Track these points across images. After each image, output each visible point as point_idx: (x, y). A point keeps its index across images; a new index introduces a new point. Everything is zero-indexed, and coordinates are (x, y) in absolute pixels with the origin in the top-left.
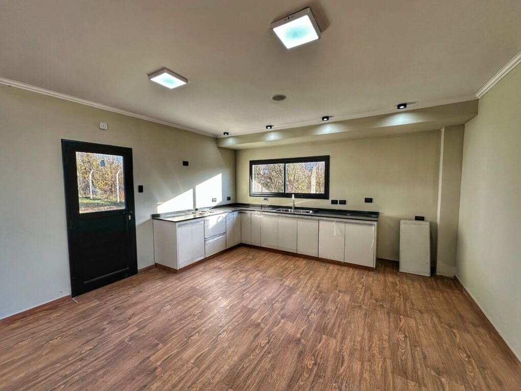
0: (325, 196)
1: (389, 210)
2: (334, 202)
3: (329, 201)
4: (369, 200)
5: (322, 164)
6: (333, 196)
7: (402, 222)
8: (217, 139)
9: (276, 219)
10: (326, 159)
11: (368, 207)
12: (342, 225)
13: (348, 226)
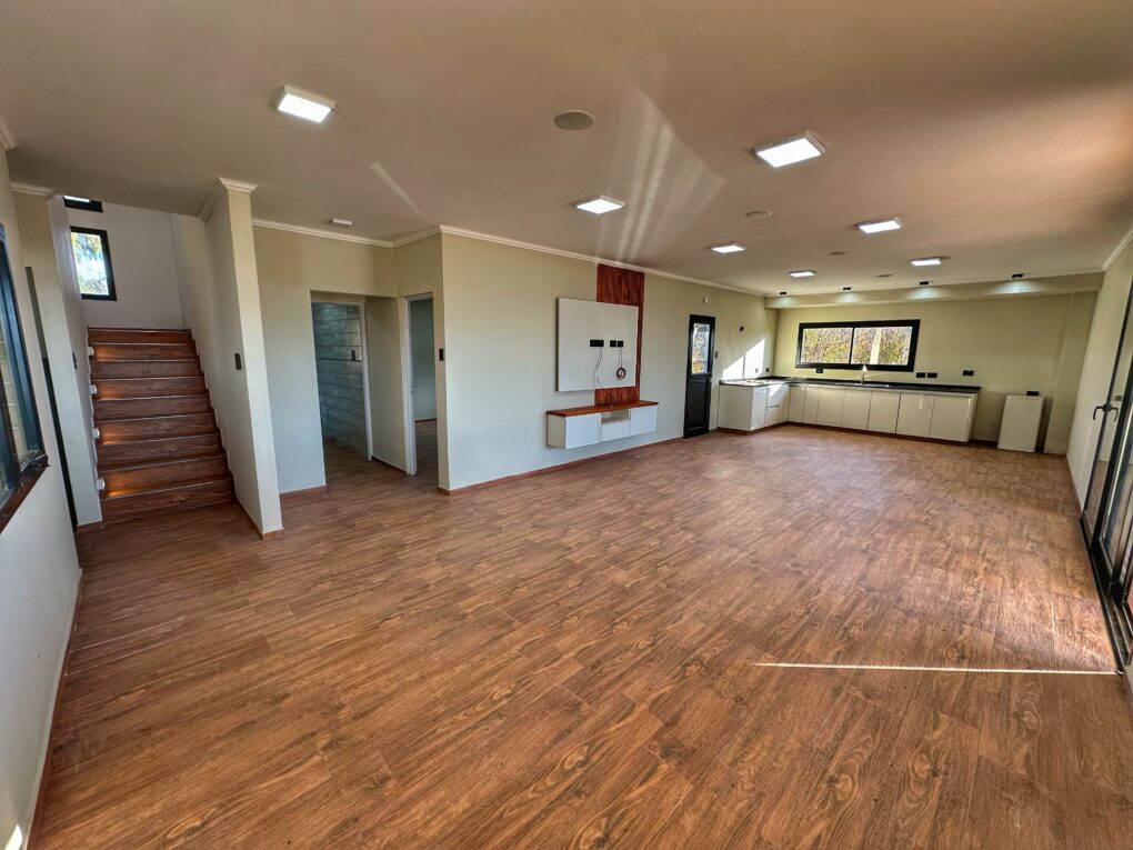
0: (909, 368)
1: (992, 385)
2: (920, 375)
3: (914, 374)
4: (968, 373)
5: (908, 331)
6: (919, 367)
7: (1009, 397)
8: (766, 299)
9: (842, 393)
10: (915, 324)
11: (968, 381)
12: (931, 398)
13: (938, 399)
